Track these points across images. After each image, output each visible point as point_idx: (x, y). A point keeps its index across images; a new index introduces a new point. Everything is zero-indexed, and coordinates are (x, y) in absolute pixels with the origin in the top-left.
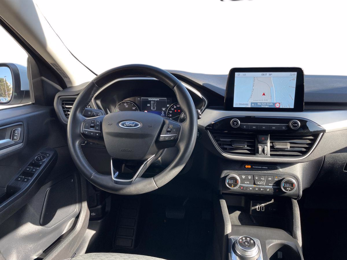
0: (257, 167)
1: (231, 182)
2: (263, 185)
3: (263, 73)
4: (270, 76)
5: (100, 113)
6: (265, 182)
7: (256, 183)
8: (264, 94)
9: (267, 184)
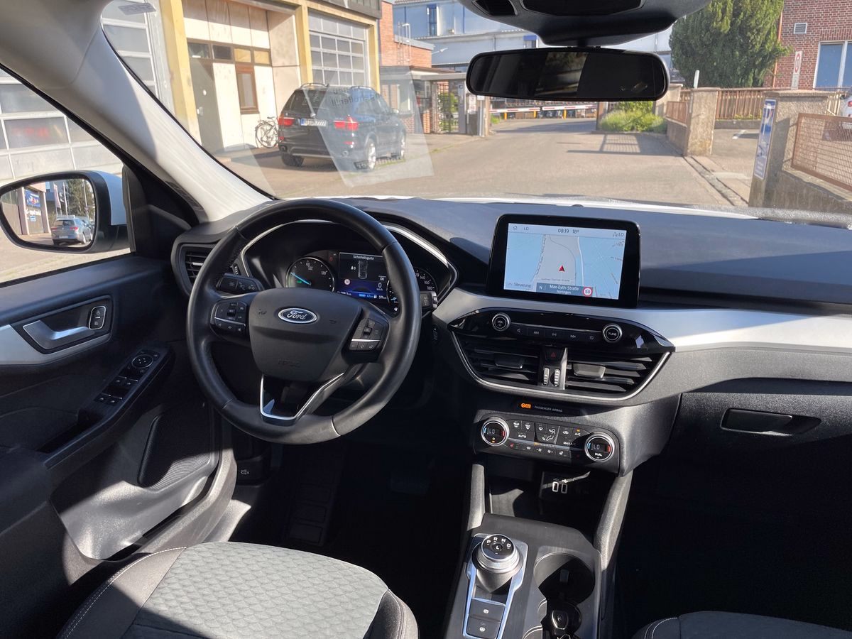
0: (542, 408)
1: (492, 432)
2: (553, 444)
3: (561, 228)
4: (574, 234)
5: (252, 286)
6: (556, 438)
7: (539, 439)
8: (562, 269)
9: (560, 443)
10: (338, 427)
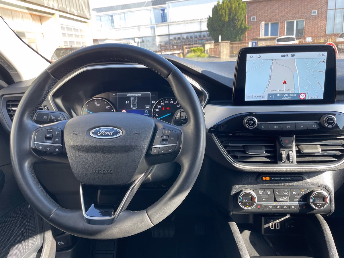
0: (278, 179)
1: (246, 200)
2: (287, 201)
3: (283, 54)
4: (292, 58)
5: (61, 117)
6: (289, 197)
7: (277, 200)
8: (285, 82)
9: (291, 200)
10: (153, 219)
